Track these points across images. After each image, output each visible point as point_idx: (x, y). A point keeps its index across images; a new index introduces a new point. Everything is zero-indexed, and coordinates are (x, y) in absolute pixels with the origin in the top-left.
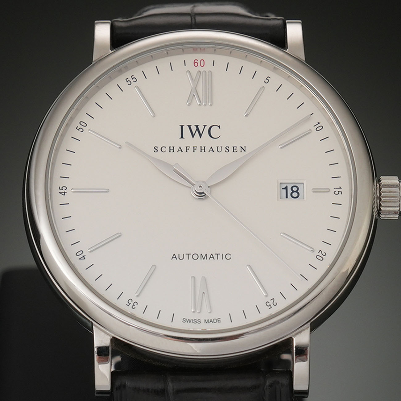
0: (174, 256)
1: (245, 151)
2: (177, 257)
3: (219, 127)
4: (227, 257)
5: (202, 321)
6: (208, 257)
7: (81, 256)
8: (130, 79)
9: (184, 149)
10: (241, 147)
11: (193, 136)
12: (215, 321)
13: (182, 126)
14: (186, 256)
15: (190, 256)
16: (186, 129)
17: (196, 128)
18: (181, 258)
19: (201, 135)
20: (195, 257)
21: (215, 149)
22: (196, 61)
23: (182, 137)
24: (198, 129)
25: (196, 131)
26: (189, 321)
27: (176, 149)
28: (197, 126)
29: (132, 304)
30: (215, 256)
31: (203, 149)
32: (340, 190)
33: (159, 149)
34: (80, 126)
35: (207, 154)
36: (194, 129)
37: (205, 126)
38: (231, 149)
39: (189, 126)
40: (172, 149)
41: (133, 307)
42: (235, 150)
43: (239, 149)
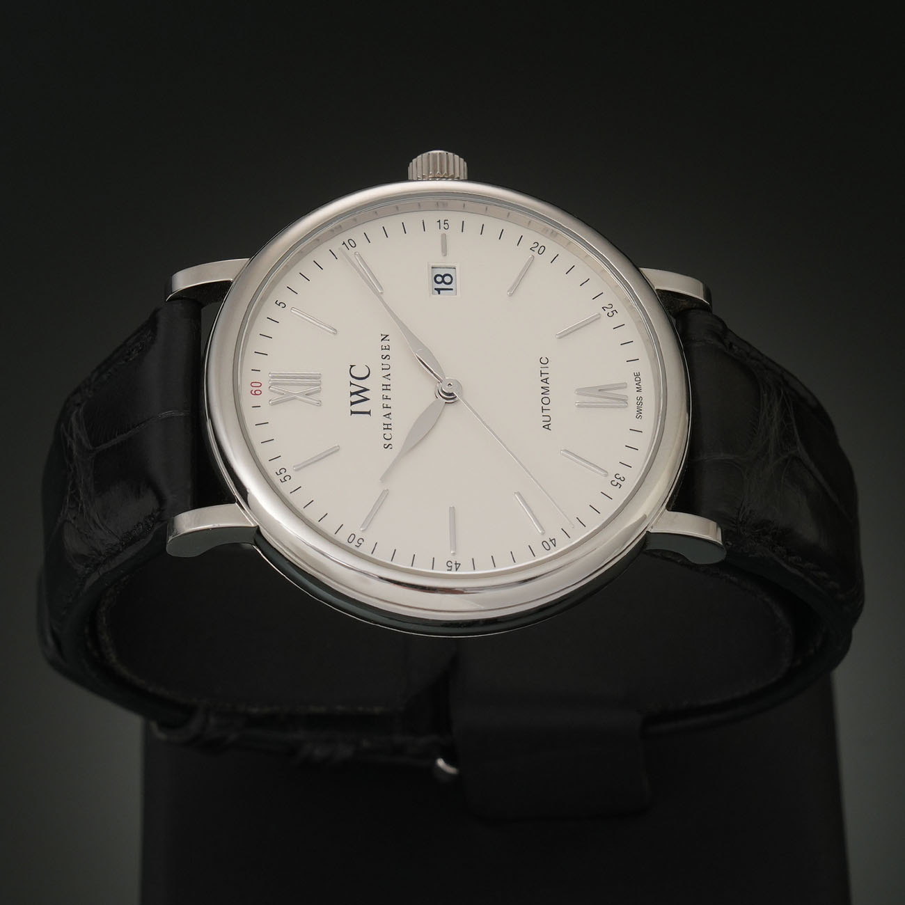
0: (547, 427)
1: (387, 336)
2: (548, 423)
3: (352, 366)
4: (544, 362)
5: (639, 394)
6: (546, 385)
7: (550, 543)
8: (281, 477)
9: (387, 411)
10: (382, 340)
11: (366, 399)
12: (638, 379)
13: (352, 413)
14: (545, 413)
15: (545, 407)
16: (356, 408)
17: (356, 395)
18: (548, 419)
19: (366, 390)
20: (546, 401)
21: (386, 372)
22: (253, 393)
23: (369, 413)
24: (357, 393)
25: (360, 395)
26: (639, 411)
27: (387, 421)
28: (352, 394)
29: (619, 481)
30: (544, 377)
31: (386, 387)
32: (442, 222)
33: (388, 442)
34: (355, 542)
35: (393, 382)
36: (355, 398)
37: (351, 384)
38: (385, 353)
39: (352, 403)
40: (387, 427)
41: (623, 479)
42: (387, 347)
43: (385, 343)
